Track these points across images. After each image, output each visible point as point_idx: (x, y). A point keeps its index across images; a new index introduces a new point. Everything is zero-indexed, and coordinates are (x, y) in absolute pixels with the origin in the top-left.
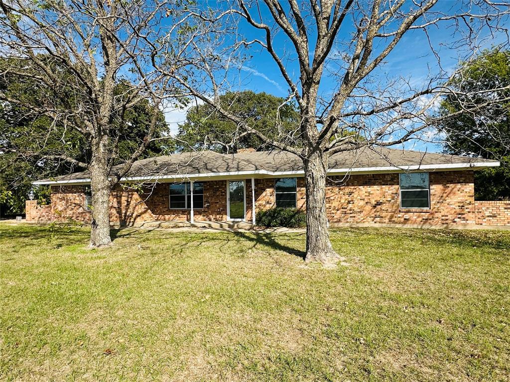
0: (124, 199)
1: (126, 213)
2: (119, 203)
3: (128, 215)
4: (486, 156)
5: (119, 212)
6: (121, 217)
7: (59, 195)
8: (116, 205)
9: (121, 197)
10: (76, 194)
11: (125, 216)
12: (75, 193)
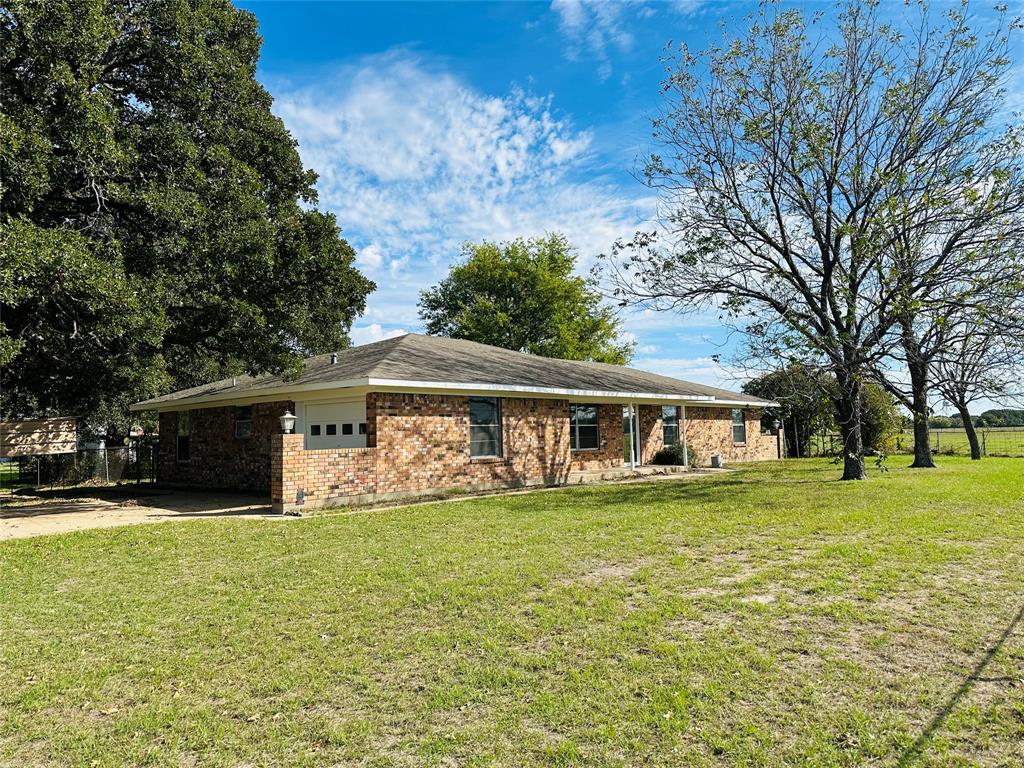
0: (549, 430)
1: (554, 459)
2: (541, 438)
3: (557, 462)
4: (768, 398)
5: (542, 459)
6: (545, 468)
7: (401, 420)
8: (535, 443)
9: (544, 426)
10: (451, 418)
11: (552, 465)
12: (450, 416)
